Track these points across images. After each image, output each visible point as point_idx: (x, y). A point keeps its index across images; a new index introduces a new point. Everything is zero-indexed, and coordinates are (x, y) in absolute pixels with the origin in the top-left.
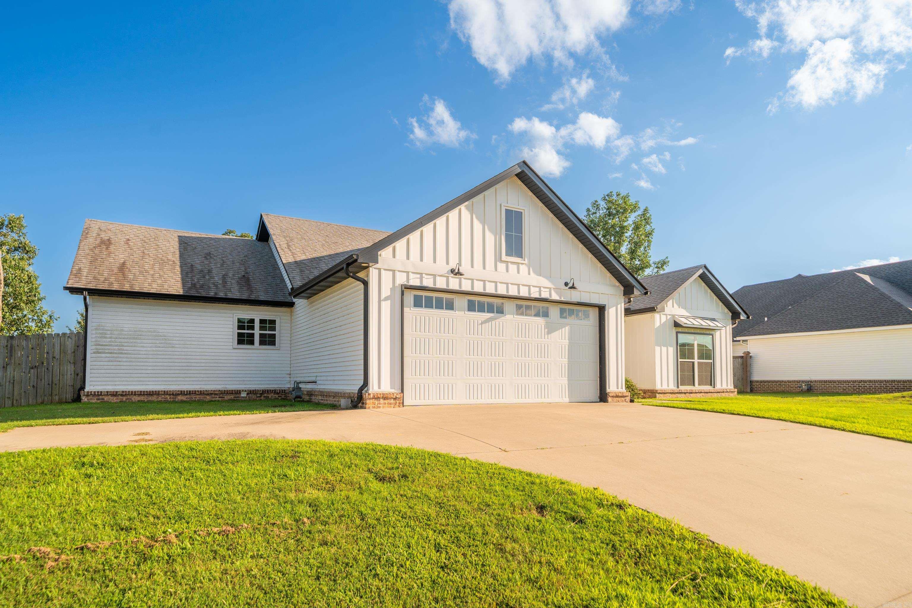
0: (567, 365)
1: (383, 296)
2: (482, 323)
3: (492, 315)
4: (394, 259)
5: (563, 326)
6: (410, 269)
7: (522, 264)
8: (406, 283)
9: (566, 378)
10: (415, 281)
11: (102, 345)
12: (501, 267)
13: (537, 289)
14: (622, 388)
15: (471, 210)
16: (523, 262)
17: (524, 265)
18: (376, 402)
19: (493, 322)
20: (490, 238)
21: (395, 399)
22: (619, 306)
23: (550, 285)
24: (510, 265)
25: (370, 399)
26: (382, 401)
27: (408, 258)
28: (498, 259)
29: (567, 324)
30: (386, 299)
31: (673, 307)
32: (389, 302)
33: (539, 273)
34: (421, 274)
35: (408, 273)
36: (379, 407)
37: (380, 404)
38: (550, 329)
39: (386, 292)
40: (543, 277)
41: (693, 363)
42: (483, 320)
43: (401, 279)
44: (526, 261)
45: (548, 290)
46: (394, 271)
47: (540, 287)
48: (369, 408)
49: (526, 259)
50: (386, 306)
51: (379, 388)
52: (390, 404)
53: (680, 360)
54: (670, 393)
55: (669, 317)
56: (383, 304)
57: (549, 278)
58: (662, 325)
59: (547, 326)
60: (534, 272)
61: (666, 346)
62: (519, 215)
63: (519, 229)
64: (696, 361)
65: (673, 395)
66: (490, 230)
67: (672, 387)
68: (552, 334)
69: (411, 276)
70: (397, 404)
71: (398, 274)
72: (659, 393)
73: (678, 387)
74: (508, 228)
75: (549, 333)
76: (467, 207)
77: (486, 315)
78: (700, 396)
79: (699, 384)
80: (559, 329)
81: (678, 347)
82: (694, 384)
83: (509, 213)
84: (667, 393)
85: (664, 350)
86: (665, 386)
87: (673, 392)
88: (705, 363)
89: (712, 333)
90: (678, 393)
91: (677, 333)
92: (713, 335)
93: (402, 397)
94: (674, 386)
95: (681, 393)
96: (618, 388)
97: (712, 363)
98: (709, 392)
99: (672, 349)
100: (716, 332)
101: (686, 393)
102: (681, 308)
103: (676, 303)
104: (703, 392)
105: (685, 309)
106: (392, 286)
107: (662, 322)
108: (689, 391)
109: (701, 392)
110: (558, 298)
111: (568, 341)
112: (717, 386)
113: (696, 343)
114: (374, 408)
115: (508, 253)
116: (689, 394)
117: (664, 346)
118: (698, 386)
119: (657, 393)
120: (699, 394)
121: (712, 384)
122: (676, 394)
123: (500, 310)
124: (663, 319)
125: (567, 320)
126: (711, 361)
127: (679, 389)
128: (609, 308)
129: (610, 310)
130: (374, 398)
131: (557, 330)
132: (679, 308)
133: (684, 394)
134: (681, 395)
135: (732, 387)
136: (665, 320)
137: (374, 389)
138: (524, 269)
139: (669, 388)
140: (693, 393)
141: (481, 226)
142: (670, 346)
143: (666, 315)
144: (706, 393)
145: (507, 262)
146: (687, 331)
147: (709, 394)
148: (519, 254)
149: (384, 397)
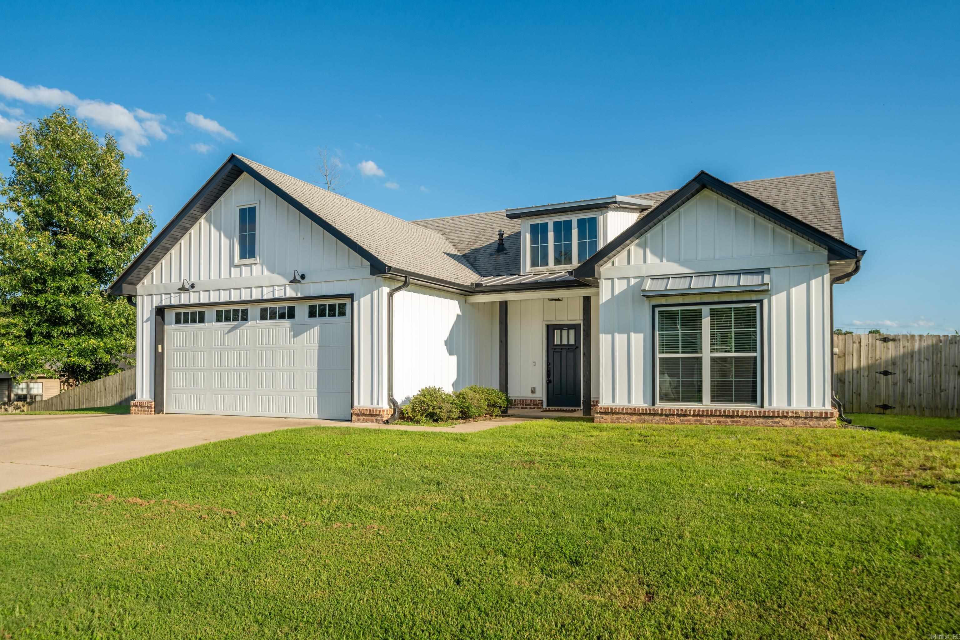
0: (316, 374)
1: (145, 319)
2: (227, 333)
3: (236, 323)
4: (152, 285)
5: (312, 326)
6: (162, 290)
7: (256, 264)
8: (160, 304)
9: (316, 390)
10: (166, 301)
12: (235, 272)
13: (271, 289)
15: (209, 221)
16: (256, 262)
17: (258, 265)
19: (238, 331)
20: (225, 243)
21: (147, 407)
23: (282, 280)
24: (243, 268)
25: (133, 407)
26: (140, 409)
27: (161, 281)
28: (232, 265)
29: (316, 325)
30: (147, 321)
31: (645, 261)
33: (272, 270)
34: (170, 294)
35: (161, 295)
36: (137, 413)
37: (138, 410)
38: (296, 334)
39: (147, 315)
40: (278, 274)
41: (700, 360)
42: (228, 329)
43: (156, 302)
44: (258, 260)
46: (152, 295)
47: (273, 286)
48: (132, 414)
49: (258, 258)
50: (147, 327)
51: (141, 397)
52: (145, 411)
53: (658, 356)
54: (627, 414)
55: (633, 282)
56: (145, 324)
57: (283, 275)
58: (616, 300)
59: (292, 329)
60: (269, 270)
63: (253, 225)
64: (706, 355)
66: (226, 236)
67: (638, 400)
68: (298, 338)
69: (163, 297)
70: (150, 411)
71: (154, 297)
72: (602, 413)
73: (653, 404)
74: (242, 227)
75: (295, 336)
76: (206, 219)
77: (232, 324)
78: (709, 421)
79: (714, 399)
80: (306, 331)
81: (657, 333)
82: (700, 400)
83: (243, 212)
84: (618, 413)
85: (620, 338)
86: (621, 402)
87: (634, 412)
88: (736, 358)
89: (759, 297)
90: (646, 414)
91: (654, 307)
92: (761, 302)
93: (153, 406)
94: (645, 403)
95: (658, 414)
96: (372, 404)
97: (755, 358)
98: (737, 416)
99: (641, 336)
100: (771, 295)
101: (673, 415)
102: (668, 261)
103: (653, 253)
104: (719, 416)
105: (678, 261)
106: (151, 309)
107: (617, 292)
108: (680, 412)
109: (711, 415)
110: (294, 295)
111: (317, 344)
112: (770, 404)
113: (706, 322)
114: (135, 413)
115: (243, 256)
116: (685, 418)
117: (619, 333)
118: (709, 402)
119: (597, 413)
120: (708, 419)
121: (753, 400)
122: (643, 417)
123: (244, 316)
124: (620, 286)
125: (317, 319)
126: (754, 354)
127: (653, 407)
128: (360, 298)
129: (362, 299)
130: (136, 406)
131: (304, 332)
132: (662, 261)
133: (664, 417)
134: (657, 418)
135: (828, 407)
136: (625, 287)
137: (139, 397)
138: (257, 269)
139: (629, 405)
140: (690, 415)
141: (218, 234)
142: (635, 332)
143: (628, 278)
144: (727, 416)
145: (239, 266)
146: (681, 302)
147: (739, 419)
148: (252, 253)
149: (142, 405)
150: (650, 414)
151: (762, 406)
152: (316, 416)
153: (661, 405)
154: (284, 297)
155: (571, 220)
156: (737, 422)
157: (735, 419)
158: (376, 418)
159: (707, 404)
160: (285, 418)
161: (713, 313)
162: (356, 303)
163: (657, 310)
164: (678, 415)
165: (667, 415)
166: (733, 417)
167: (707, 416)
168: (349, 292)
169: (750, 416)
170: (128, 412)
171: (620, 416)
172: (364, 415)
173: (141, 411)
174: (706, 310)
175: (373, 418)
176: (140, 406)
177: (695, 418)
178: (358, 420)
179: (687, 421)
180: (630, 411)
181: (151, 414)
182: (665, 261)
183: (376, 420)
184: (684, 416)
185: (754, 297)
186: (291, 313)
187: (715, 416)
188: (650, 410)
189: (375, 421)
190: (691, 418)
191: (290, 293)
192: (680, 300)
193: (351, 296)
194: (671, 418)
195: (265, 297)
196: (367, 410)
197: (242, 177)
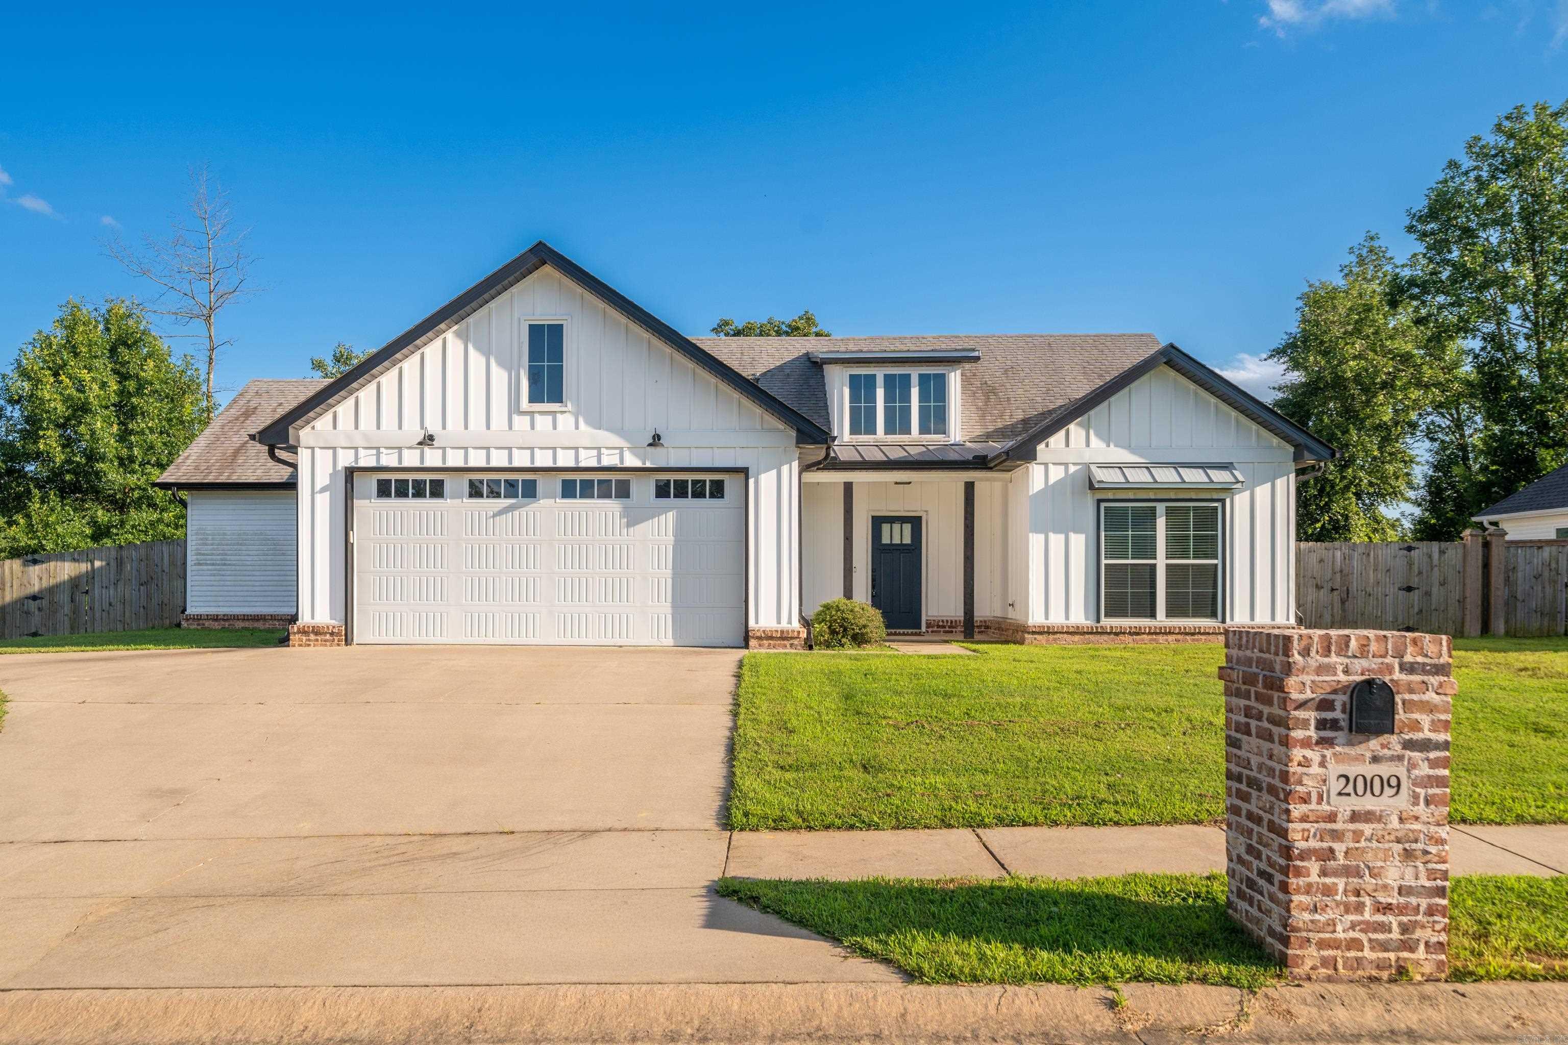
0: (670, 581)
1: (318, 487)
2: (494, 516)
3: (512, 501)
4: (335, 431)
5: (666, 510)
6: (360, 442)
7: (563, 412)
8: (353, 465)
9: (669, 604)
10: (368, 460)
11: (203, 554)
12: (521, 422)
13: (595, 452)
14: (789, 621)
15: (464, 337)
16: (564, 409)
17: (567, 415)
18: (304, 638)
19: (516, 513)
20: (499, 376)
21: (332, 634)
22: (785, 469)
23: (620, 443)
24: (537, 416)
25: (295, 633)
26: (312, 637)
27: (357, 427)
28: (514, 408)
29: (670, 509)
30: (323, 490)
31: (1088, 445)
32: (328, 493)
33: (597, 424)
34: (378, 448)
35: (356, 448)
36: (309, 645)
37: (309, 640)
38: (632, 519)
39: (322, 480)
40: (607, 430)
41: (1153, 567)
42: (496, 510)
43: (346, 459)
44: (570, 407)
45: (618, 451)
46: (334, 449)
47: (599, 449)
48: (294, 646)
49: (569, 405)
50: (323, 502)
51: (313, 618)
52: (325, 641)
53: (1104, 562)
54: (1067, 633)
55: (1072, 469)
56: (318, 497)
57: (620, 432)
58: (1051, 491)
59: (626, 512)
60: (588, 422)
61: (1065, 529)
62: (556, 331)
63: (557, 352)
64: (1161, 562)
65: (1077, 638)
66: (501, 364)
67: (1079, 617)
68: (637, 527)
69: (362, 452)
70: (336, 641)
71: (340, 452)
72: (1034, 633)
73: (1098, 621)
74: (535, 353)
75: (629, 525)
76: (458, 334)
77: (504, 502)
78: (1167, 640)
79: (1170, 613)
80: (653, 517)
81: (1103, 534)
82: (1153, 615)
83: (536, 331)
84: (1057, 633)
85: (1057, 540)
86: (1057, 618)
87: (1077, 631)
88: (1193, 565)
89: (1221, 496)
90: (1091, 633)
91: (1099, 502)
92: (1223, 501)
93: (343, 633)
94: (1087, 619)
95: (1107, 633)
96: (779, 622)
97: (1216, 565)
98: (1199, 633)
99: (1082, 537)
100: (1234, 495)
101: (1124, 633)
102: (1116, 446)
103: (1098, 435)
104: (1178, 633)
105: (1128, 448)
106: (331, 471)
107: (1052, 480)
108: (1133, 630)
109: (1170, 633)
110: (638, 463)
111: (672, 538)
112: (1232, 619)
113: (1161, 523)
114: (300, 645)
115: (535, 398)
116: (1138, 637)
117: (1054, 533)
118: (1164, 618)
119: (1029, 633)
120: (1165, 637)
121: (1214, 615)
122: (1087, 636)
123: (530, 491)
124: (1056, 474)
125: (672, 501)
126: (1215, 562)
127: (1098, 625)
128: (758, 474)
129: (763, 477)
130: (299, 632)
131: (647, 519)
132: (1108, 446)
133: (1112, 636)
134: (1105, 637)
135: (1293, 621)
136: (1062, 475)
137: (305, 618)
138: (566, 421)
139: (1066, 622)
140: (1144, 633)
141: (483, 360)
142: (1075, 532)
143: (1066, 465)
144: (1187, 634)
145: (531, 413)
146: (1133, 497)
147: (1200, 637)
148: (557, 396)
149: (317, 631)
150: (1097, 633)
151: (1224, 621)
152: (670, 641)
153: (1108, 622)
154: (619, 466)
155: (910, 375)
156: (1197, 640)
157: (1196, 637)
158: (792, 641)
159: (1161, 618)
160: (621, 646)
161: (1169, 511)
162: (751, 481)
163: (1103, 505)
164: (1130, 633)
165: (1117, 634)
166: (1193, 634)
167: (1165, 633)
168: (740, 464)
169: (1213, 633)
170: (285, 642)
171: (1058, 636)
172: (770, 638)
173: (317, 640)
174: (1162, 508)
175: (785, 642)
176: (313, 632)
177: (1150, 637)
178: (760, 645)
179: (1140, 640)
180: (1071, 630)
181: (338, 645)
182: (1112, 446)
183: (792, 645)
184: (1137, 634)
185: (1215, 497)
186: (623, 491)
187: (1173, 633)
188: (1097, 628)
189: (788, 646)
190: (1145, 636)
191: (631, 461)
192: (1130, 495)
193: (744, 472)
194: (1121, 637)
195: (583, 464)
196: (777, 631)
197: (535, 275)
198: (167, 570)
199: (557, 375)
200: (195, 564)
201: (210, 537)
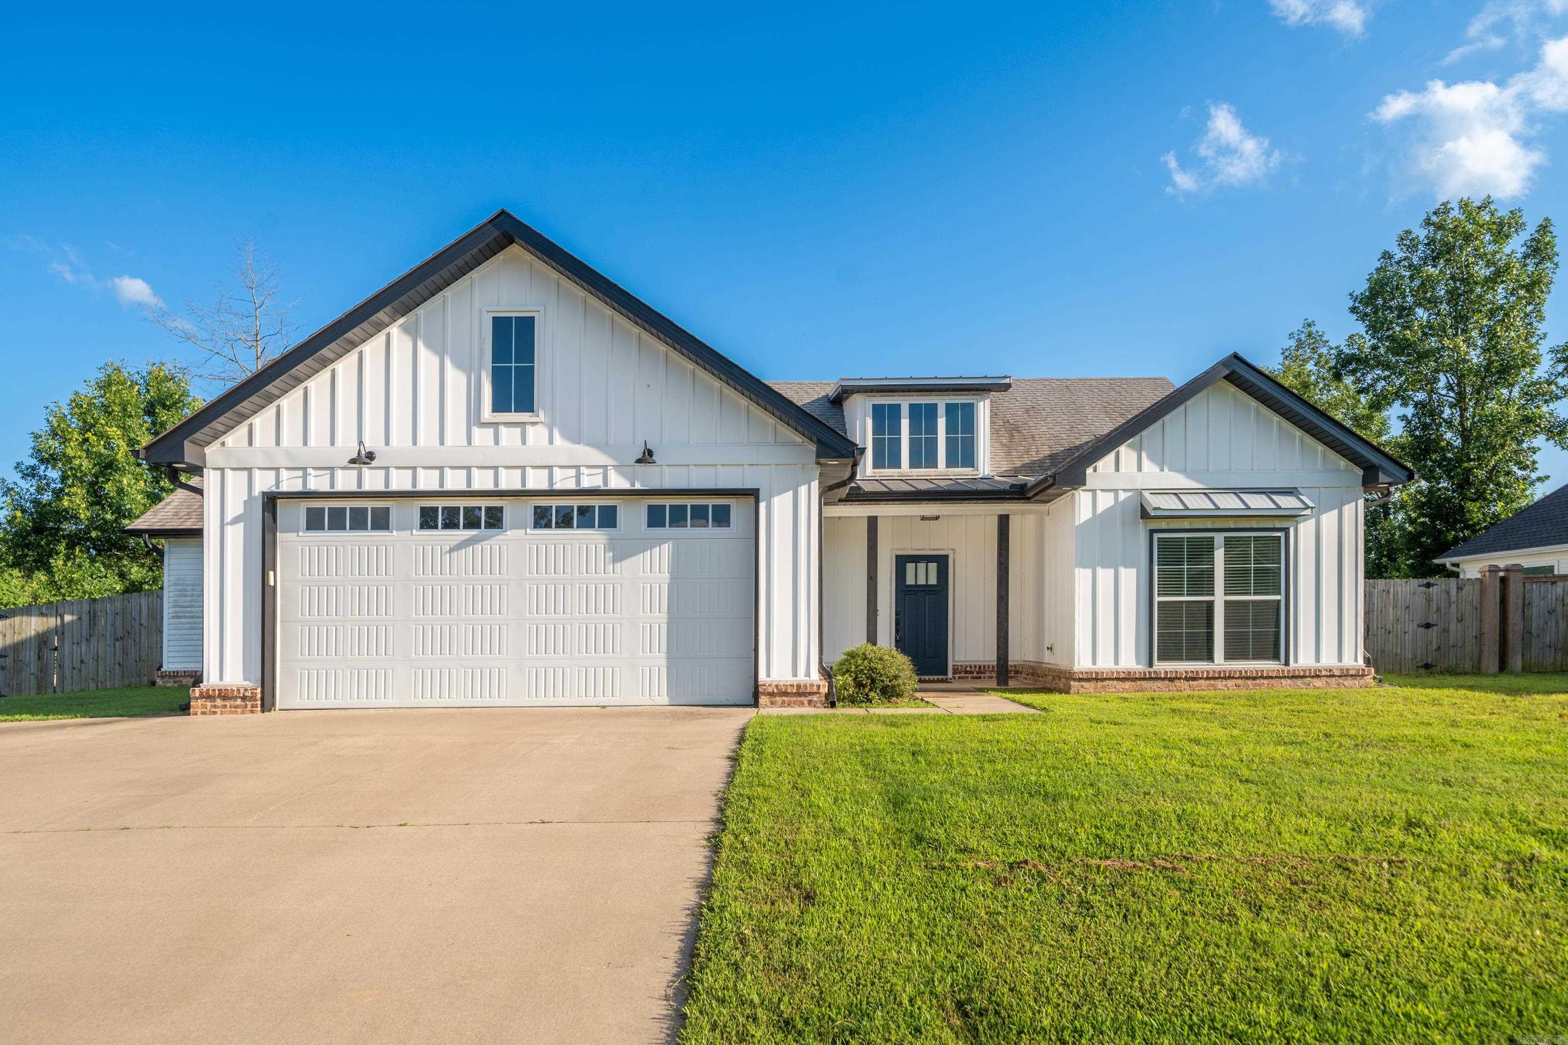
0: (664, 627)
1: (229, 517)
2: (451, 550)
3: (473, 532)
4: (250, 448)
5: (658, 542)
6: (281, 461)
7: (533, 424)
8: (274, 489)
9: (664, 655)
10: (290, 483)
11: (182, 607)
12: (482, 436)
13: (573, 472)
14: (808, 674)
15: (412, 332)
16: (535, 420)
17: (539, 427)
18: (209, 704)
19: (478, 547)
20: (456, 380)
21: (244, 698)
22: (803, 489)
23: (599, 458)
24: (503, 430)
25: (197, 699)
26: (219, 702)
27: (278, 443)
28: (474, 419)
29: (665, 540)
30: (235, 521)
32: (241, 525)
33: (576, 438)
34: (304, 469)
35: (277, 469)
36: (215, 713)
37: (215, 706)
38: (620, 553)
39: (234, 508)
40: (588, 445)
41: (1210, 606)
42: (454, 543)
43: (264, 483)
44: (542, 416)
45: (601, 470)
46: (249, 470)
47: (578, 467)
48: (196, 714)
49: (542, 414)
50: (235, 536)
51: (221, 679)
52: (236, 707)
53: (1157, 599)
54: (1117, 679)
55: (1122, 496)
56: (229, 529)
57: (603, 446)
59: (611, 545)
60: (565, 436)
61: (1114, 563)
62: (526, 325)
63: (527, 350)
64: (1219, 598)
65: (1127, 685)
66: (458, 365)
67: (1130, 661)
68: (625, 563)
69: (284, 474)
70: (249, 707)
71: (257, 474)
72: (1080, 680)
73: (1151, 664)
74: (500, 351)
75: (615, 560)
76: (405, 329)
77: (462, 534)
78: (1226, 686)
79: (1230, 655)
80: (644, 551)
81: (1156, 568)
82: (1210, 657)
83: (501, 325)
84: (1106, 679)
85: (1105, 575)
86: (1105, 663)
87: (1128, 677)
88: (1254, 602)
89: (1284, 524)
90: (1144, 679)
91: (1152, 532)
92: (1286, 530)
93: (259, 696)
94: (1138, 663)
95: (1161, 679)
96: (796, 674)
97: (1279, 601)
98: (1262, 677)
99: (1133, 572)
100: (1297, 523)
101: (1180, 679)
102: (1170, 470)
103: (1151, 458)
104: (1238, 678)
105: (1184, 471)
106: (246, 498)
107: (1100, 509)
108: (1190, 675)
109: (1229, 677)
110: (625, 485)
111: (667, 575)
112: (1296, 661)
113: (1219, 555)
114: (204, 713)
115: (499, 405)
116: (1195, 683)
117: (1103, 567)
118: (1222, 661)
119: (1075, 680)
120: (1224, 682)
121: (1276, 657)
122: (1139, 683)
123: (495, 519)
124: (1105, 501)
125: (667, 531)
126: (1277, 597)
127: (1151, 670)
128: (771, 496)
129: (776, 500)
130: (202, 696)
131: (639, 553)
132: (1162, 470)
133: (1167, 682)
134: (1159, 684)
135: (1361, 662)
136: (1112, 503)
137: (211, 679)
138: (537, 435)
139: (1116, 667)
140: (1201, 678)
141: (436, 360)
142: (1126, 566)
143: (1116, 491)
144: (1248, 678)
145: (495, 425)
146: (1188, 527)
147: (1262, 681)
148: (526, 404)
149: (225, 695)
150: (1151, 679)
151: (1287, 663)
152: (664, 699)
153: (1161, 667)
154: (603, 488)
155: (936, 404)
156: (1259, 685)
157: (1258, 681)
158: (810, 698)
159: (1220, 661)
160: (604, 707)
161: (1228, 542)
162: (762, 506)
163: (1156, 536)
164: (1186, 679)
165: (1171, 680)
166: (1254, 678)
167: (1225, 678)
168: (748, 485)
169: (1276, 677)
170: (185, 709)
171: (1107, 682)
172: (786, 694)
173: (225, 706)
174: (1219, 539)
175: (803, 699)
176: (220, 696)
177: (1208, 682)
178: (772, 703)
179: (1197, 686)
180: (1122, 676)
181: (252, 712)
182: (1166, 470)
183: (810, 702)
184: (1194, 679)
185: (1278, 525)
186: (609, 519)
187: (1233, 678)
188: (1150, 673)
189: (807, 703)
190: (1202, 681)
191: (617, 482)
192: (1186, 524)
193: (753, 494)
194: (1177, 683)
195: (558, 486)
196: (792, 686)
197: (500, 256)
198: (145, 624)
199: (527, 377)
200: (173, 617)
201: (190, 588)
